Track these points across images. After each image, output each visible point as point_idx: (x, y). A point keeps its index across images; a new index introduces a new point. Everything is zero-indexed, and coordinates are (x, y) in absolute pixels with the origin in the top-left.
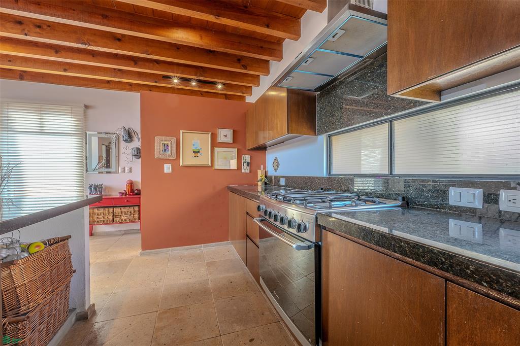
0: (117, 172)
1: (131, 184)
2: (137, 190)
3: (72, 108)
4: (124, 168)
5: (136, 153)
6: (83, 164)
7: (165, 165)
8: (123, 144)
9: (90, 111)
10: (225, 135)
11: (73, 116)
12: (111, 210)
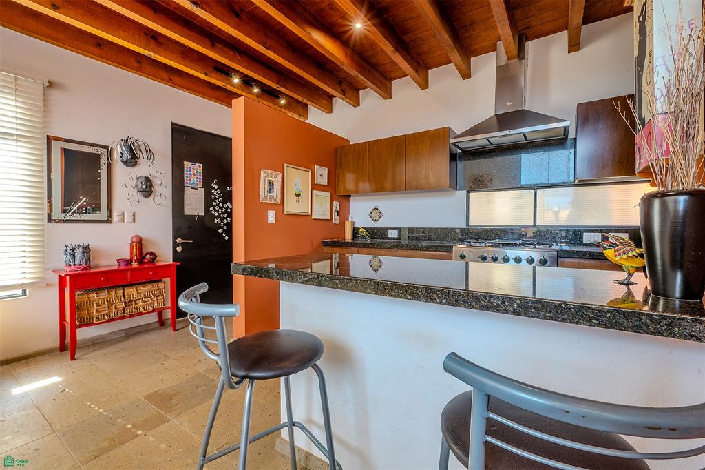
0: (109, 221)
1: (139, 243)
2: (152, 254)
3: (16, 79)
4: (123, 214)
5: (144, 187)
6: (42, 204)
7: (269, 212)
8: (120, 170)
9: (54, 94)
10: (322, 175)
11: (19, 96)
12: (120, 292)
